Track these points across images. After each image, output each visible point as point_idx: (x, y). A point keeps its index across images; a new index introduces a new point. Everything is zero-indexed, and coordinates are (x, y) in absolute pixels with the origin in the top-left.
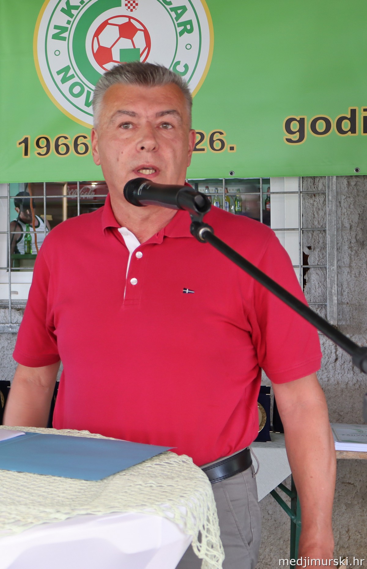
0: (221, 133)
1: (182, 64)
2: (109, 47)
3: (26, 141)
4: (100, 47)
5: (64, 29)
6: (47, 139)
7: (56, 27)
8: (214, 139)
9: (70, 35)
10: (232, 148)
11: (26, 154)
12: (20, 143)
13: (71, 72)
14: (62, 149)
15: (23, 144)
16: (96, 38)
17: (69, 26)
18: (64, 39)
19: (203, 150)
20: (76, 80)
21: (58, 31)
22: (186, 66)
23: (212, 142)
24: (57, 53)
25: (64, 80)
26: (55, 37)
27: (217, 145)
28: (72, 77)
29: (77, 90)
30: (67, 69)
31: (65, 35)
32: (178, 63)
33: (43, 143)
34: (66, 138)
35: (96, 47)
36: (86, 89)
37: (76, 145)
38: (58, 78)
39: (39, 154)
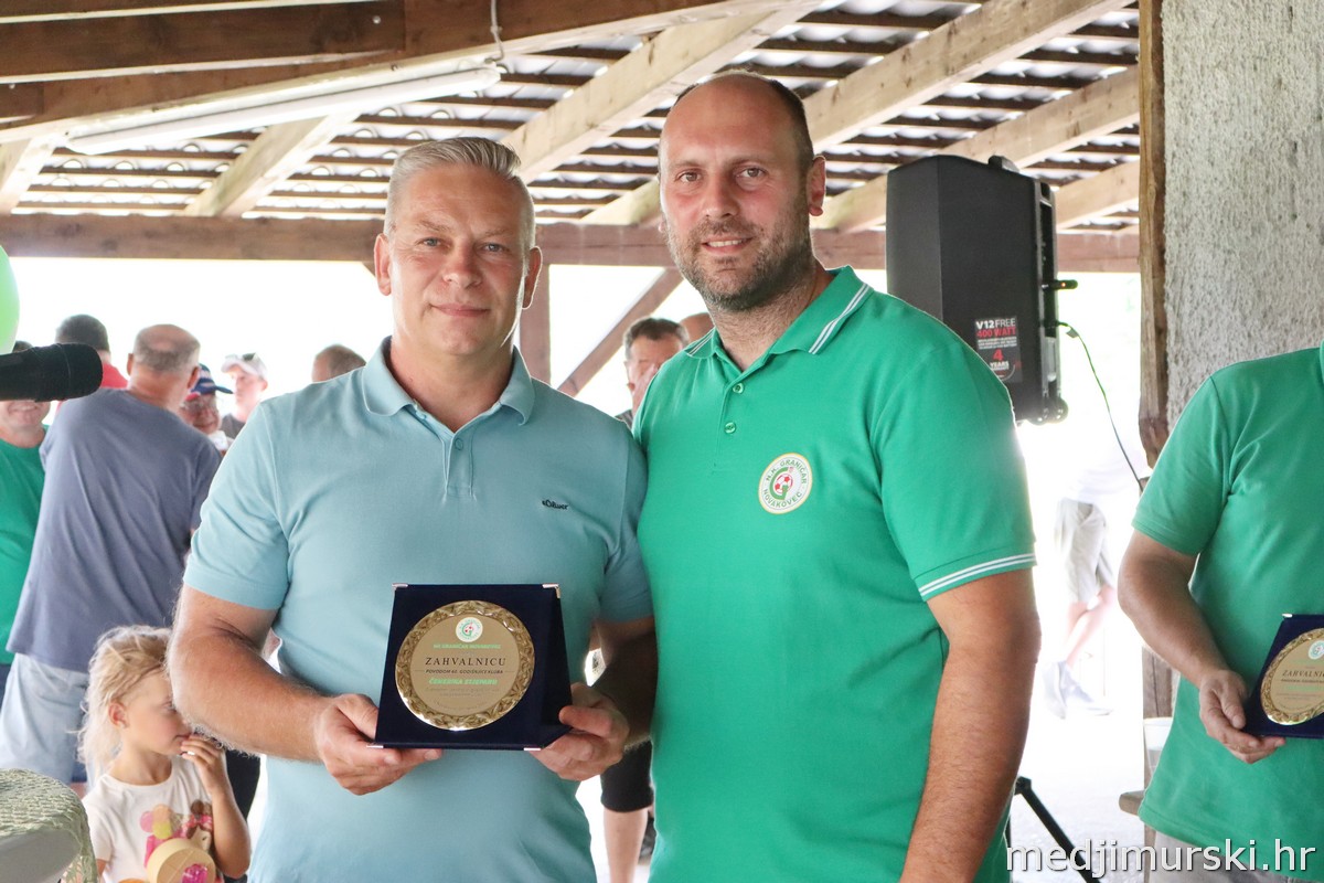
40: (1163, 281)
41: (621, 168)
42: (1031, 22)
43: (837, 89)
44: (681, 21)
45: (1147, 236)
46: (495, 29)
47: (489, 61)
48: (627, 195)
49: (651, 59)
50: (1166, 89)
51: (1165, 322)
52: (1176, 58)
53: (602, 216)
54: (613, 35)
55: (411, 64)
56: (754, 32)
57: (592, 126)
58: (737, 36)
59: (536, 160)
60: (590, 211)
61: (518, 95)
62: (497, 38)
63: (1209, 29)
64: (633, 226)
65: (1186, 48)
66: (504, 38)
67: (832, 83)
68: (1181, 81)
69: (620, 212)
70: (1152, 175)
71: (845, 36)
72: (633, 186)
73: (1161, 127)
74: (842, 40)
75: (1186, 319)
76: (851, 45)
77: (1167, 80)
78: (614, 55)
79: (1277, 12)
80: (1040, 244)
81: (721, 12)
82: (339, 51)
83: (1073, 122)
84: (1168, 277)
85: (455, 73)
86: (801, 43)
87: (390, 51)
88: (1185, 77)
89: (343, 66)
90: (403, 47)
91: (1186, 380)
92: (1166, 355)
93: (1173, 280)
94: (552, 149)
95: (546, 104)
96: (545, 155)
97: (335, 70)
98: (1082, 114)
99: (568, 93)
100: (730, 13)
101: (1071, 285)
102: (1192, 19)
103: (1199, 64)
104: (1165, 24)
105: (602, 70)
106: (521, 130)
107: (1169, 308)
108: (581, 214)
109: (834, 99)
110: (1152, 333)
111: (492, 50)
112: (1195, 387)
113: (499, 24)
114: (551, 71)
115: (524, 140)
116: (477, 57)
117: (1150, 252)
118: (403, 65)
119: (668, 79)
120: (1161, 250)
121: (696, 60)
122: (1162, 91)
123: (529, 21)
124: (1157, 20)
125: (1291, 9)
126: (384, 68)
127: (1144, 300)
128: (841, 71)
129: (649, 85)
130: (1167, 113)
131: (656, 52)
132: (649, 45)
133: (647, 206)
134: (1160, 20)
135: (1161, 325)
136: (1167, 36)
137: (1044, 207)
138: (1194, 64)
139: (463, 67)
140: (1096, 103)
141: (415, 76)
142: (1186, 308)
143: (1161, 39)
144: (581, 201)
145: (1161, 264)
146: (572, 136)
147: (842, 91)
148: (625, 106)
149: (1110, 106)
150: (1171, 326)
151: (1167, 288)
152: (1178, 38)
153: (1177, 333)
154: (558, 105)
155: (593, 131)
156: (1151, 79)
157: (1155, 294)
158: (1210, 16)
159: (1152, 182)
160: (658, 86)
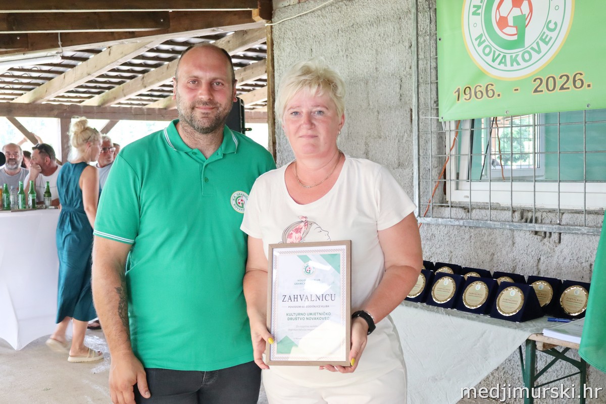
0: (581, 74)
1: (553, 22)
2: (506, 16)
3: (458, 90)
4: (501, 17)
5: (478, 7)
6: (469, 88)
7: (474, 6)
8: (576, 79)
9: (482, 11)
10: (589, 86)
11: (458, 99)
12: (455, 93)
13: (483, 38)
14: (479, 95)
15: (457, 93)
16: (498, 11)
17: (482, 4)
18: (479, 14)
19: (568, 88)
20: (486, 43)
21: (475, 9)
22: (556, 24)
23: (574, 81)
24: (475, 25)
25: (479, 45)
26: (474, 13)
27: (578, 84)
28: (484, 41)
29: (487, 50)
30: (481, 36)
31: (479, 11)
32: (550, 22)
33: (468, 91)
34: (481, 86)
35: (498, 17)
36: (493, 49)
37: (487, 91)
38: (476, 43)
39: (465, 99)
40: (275, 128)
41: (95, 87)
42: (231, 47)
43: (169, 65)
44: (122, 43)
45: (270, 115)
46: (60, 43)
47: (57, 53)
48: (97, 96)
49: (110, 54)
50: (275, 71)
51: (275, 140)
52: (278, 62)
53: (87, 103)
54: (100, 46)
55: (30, 53)
56: (145, 47)
57: (89, 74)
58: (140, 48)
59: (69, 85)
60: (83, 101)
61: (63, 63)
62: (60, 46)
63: (288, 54)
64: (99, 106)
65: (281, 59)
66: (63, 46)
67: (166, 63)
68: (280, 69)
69: (95, 101)
70: (271, 97)
71: (172, 49)
72: (99, 93)
73: (274, 82)
74: (171, 50)
75: (282, 139)
76: (174, 51)
77: (275, 68)
78: (97, 52)
79: (308, 50)
80: (241, 117)
81: (135, 41)
82: (6, 48)
83: (241, 77)
84: (276, 127)
85: (46, 57)
86: (158, 50)
87: (23, 49)
88: (281, 68)
89: (6, 53)
90: (28, 47)
91: (282, 158)
92: (276, 150)
93: (278, 128)
94: (75, 81)
95: (72, 66)
96: (72, 83)
97: (3, 54)
98: (244, 75)
99: (80, 63)
100: (138, 41)
101: (250, 129)
102: (282, 51)
103: (285, 64)
104: (275, 52)
105: (92, 56)
106: (63, 74)
107: (276, 136)
108: (80, 102)
109: (168, 68)
110: (271, 144)
111: (59, 50)
112: (284, 159)
113: (61, 41)
114: (74, 56)
115: (64, 78)
116: (53, 52)
117: (271, 119)
118: (27, 53)
119: (116, 61)
120: (274, 119)
121: (126, 55)
122: (274, 72)
123: (72, 41)
124: (272, 50)
125: (312, 49)
126: (21, 54)
127: (269, 134)
128: (170, 59)
129: (109, 62)
130: (275, 78)
131: (111, 52)
132: (109, 49)
133: (104, 100)
134: (273, 50)
135: (274, 141)
136: (275, 55)
137: (242, 106)
138: (283, 64)
139: (48, 55)
140: (249, 72)
141: (32, 57)
142: (282, 136)
143: (273, 56)
144: (81, 97)
145: (274, 123)
146: (81, 77)
147: (170, 65)
148: (101, 69)
149: (253, 73)
150: (277, 142)
151: (276, 130)
152: (279, 56)
153: (279, 144)
154: (76, 67)
155: (89, 76)
156: (271, 68)
157: (272, 132)
158: (288, 50)
159: (271, 99)
160: (112, 63)
